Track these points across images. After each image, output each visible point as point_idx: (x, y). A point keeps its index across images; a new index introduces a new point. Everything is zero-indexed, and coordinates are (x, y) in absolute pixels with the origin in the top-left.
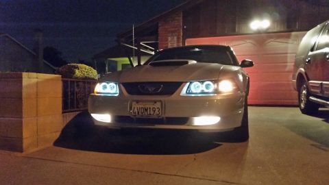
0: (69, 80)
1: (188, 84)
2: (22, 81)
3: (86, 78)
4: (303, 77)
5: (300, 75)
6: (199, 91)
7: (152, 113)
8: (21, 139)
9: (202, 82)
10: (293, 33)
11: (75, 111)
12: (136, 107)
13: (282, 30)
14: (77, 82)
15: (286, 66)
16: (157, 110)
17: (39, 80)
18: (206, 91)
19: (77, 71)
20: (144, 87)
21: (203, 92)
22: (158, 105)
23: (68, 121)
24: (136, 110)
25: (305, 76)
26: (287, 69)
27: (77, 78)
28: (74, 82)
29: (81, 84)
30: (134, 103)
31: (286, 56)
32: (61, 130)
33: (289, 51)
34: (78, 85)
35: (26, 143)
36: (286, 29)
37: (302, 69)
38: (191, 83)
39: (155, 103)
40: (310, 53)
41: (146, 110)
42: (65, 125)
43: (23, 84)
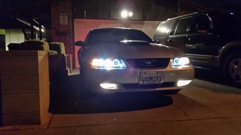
1: (173, 59)
2: (38, 58)
7: (156, 80)
9: (180, 58)
10: (146, 22)
12: (144, 76)
13: (140, 19)
16: (159, 78)
24: (144, 79)
36: (142, 19)
39: (158, 73)
40: (170, 36)
41: (151, 78)
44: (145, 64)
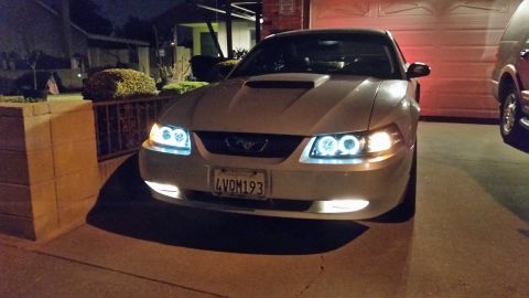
0: (107, 103)
1: (313, 139)
3: (136, 95)
4: (512, 81)
5: (507, 76)
6: (332, 153)
7: (249, 189)
8: (30, 219)
9: (339, 137)
11: (121, 155)
12: (220, 178)
14: (122, 105)
15: (482, 51)
16: (258, 186)
17: (55, 115)
18: (345, 152)
19: (120, 85)
20: (235, 141)
21: (338, 156)
22: (260, 178)
23: (109, 176)
24: (221, 184)
25: (516, 80)
26: (484, 56)
27: (120, 98)
28: (115, 105)
29: (127, 108)
30: (217, 172)
31: (484, 34)
32: (98, 192)
33: (490, 26)
34: (123, 111)
35: (38, 225)
37: (512, 67)
38: (318, 138)
39: (255, 173)
41: (239, 185)
42: (104, 181)
43: (26, 129)
44: (241, 146)
